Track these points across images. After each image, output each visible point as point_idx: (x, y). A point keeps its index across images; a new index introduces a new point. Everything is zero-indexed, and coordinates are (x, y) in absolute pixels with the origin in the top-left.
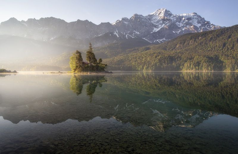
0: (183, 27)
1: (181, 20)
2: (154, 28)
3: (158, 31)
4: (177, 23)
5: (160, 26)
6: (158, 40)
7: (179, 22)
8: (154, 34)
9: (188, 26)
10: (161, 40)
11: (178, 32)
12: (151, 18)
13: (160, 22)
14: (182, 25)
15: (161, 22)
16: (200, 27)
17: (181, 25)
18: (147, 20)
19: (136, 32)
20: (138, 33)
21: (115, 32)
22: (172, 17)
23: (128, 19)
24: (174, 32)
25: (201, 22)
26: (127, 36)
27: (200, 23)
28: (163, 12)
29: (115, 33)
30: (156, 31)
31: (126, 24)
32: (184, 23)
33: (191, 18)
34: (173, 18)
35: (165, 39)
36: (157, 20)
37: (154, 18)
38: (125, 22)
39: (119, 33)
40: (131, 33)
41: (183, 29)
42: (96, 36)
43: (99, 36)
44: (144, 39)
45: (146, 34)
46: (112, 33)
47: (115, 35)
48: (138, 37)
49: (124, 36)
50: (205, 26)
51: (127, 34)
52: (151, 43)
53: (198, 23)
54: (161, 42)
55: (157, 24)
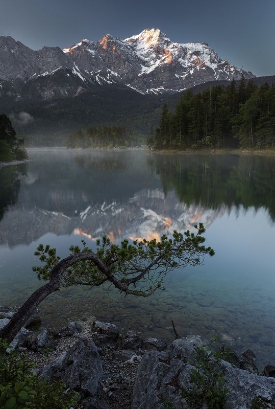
0: (190, 67)
1: (186, 54)
2: (142, 66)
3: (152, 73)
4: (180, 59)
5: (152, 62)
6: (151, 90)
7: (184, 58)
8: (144, 78)
9: (198, 66)
10: (157, 90)
11: (184, 76)
12: (135, 46)
13: (152, 55)
14: (189, 64)
15: (154, 55)
16: (216, 69)
17: (186, 64)
18: (129, 49)
19: (112, 72)
20: (116, 74)
21: (74, 69)
22: (172, 48)
23: (94, 45)
24: (176, 75)
25: (216, 60)
26: (97, 79)
27: (215, 63)
28: (155, 35)
29: (75, 72)
30: (148, 73)
31: (91, 54)
32: (192, 60)
33: (200, 51)
34: (172, 50)
35: (163, 88)
36: (146, 52)
37: (140, 46)
38: (89, 50)
39: (82, 71)
40: (104, 74)
41: (192, 72)
42: (37, 75)
43: (44, 74)
44: (128, 85)
45: (130, 78)
46: (70, 71)
47: (77, 76)
48: (118, 82)
49: (93, 78)
50: (223, 69)
51: (96, 74)
52: (143, 94)
53: (211, 62)
54: (158, 93)
55: (146, 59)
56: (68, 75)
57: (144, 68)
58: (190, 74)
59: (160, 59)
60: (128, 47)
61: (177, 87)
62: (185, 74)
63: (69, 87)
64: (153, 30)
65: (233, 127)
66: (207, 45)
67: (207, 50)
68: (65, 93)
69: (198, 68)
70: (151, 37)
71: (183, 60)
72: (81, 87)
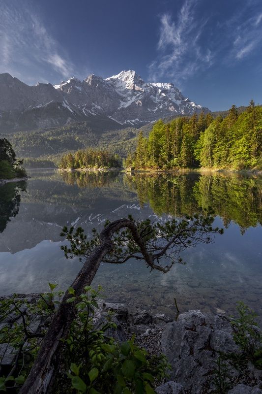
0: (160, 103)
1: (156, 92)
2: (121, 101)
3: (129, 107)
4: (152, 96)
5: (129, 98)
6: (129, 121)
7: (155, 95)
8: (123, 111)
9: (166, 102)
10: (133, 121)
12: (115, 84)
13: (128, 92)
14: (159, 100)
15: (130, 93)
16: (180, 105)
17: (157, 100)
18: (110, 87)
19: (96, 106)
20: (99, 108)
21: (63, 102)
22: (145, 87)
23: (80, 82)
24: (149, 109)
25: (180, 98)
26: (84, 111)
27: (179, 100)
28: (131, 76)
29: (65, 105)
30: (125, 107)
31: (79, 91)
32: (161, 97)
33: (167, 90)
35: (138, 120)
36: (124, 89)
37: (119, 85)
38: (76, 87)
39: (70, 104)
40: (89, 107)
41: (161, 107)
42: (32, 106)
43: (38, 107)
44: (110, 117)
45: (111, 111)
46: (60, 104)
47: (66, 108)
48: (101, 114)
49: (80, 111)
50: (185, 105)
51: (83, 107)
52: (122, 124)
53: (176, 99)
54: (134, 123)
55: (124, 95)
56: (59, 107)
57: (122, 103)
58: (159, 109)
59: (135, 95)
60: (109, 85)
61: (150, 119)
62: (155, 109)
63: (60, 118)
64: (129, 71)
65: (195, 151)
66: (173, 85)
67: (173, 89)
68: (57, 123)
69: (166, 104)
70: (128, 77)
71: (154, 97)
72: (70, 118)
